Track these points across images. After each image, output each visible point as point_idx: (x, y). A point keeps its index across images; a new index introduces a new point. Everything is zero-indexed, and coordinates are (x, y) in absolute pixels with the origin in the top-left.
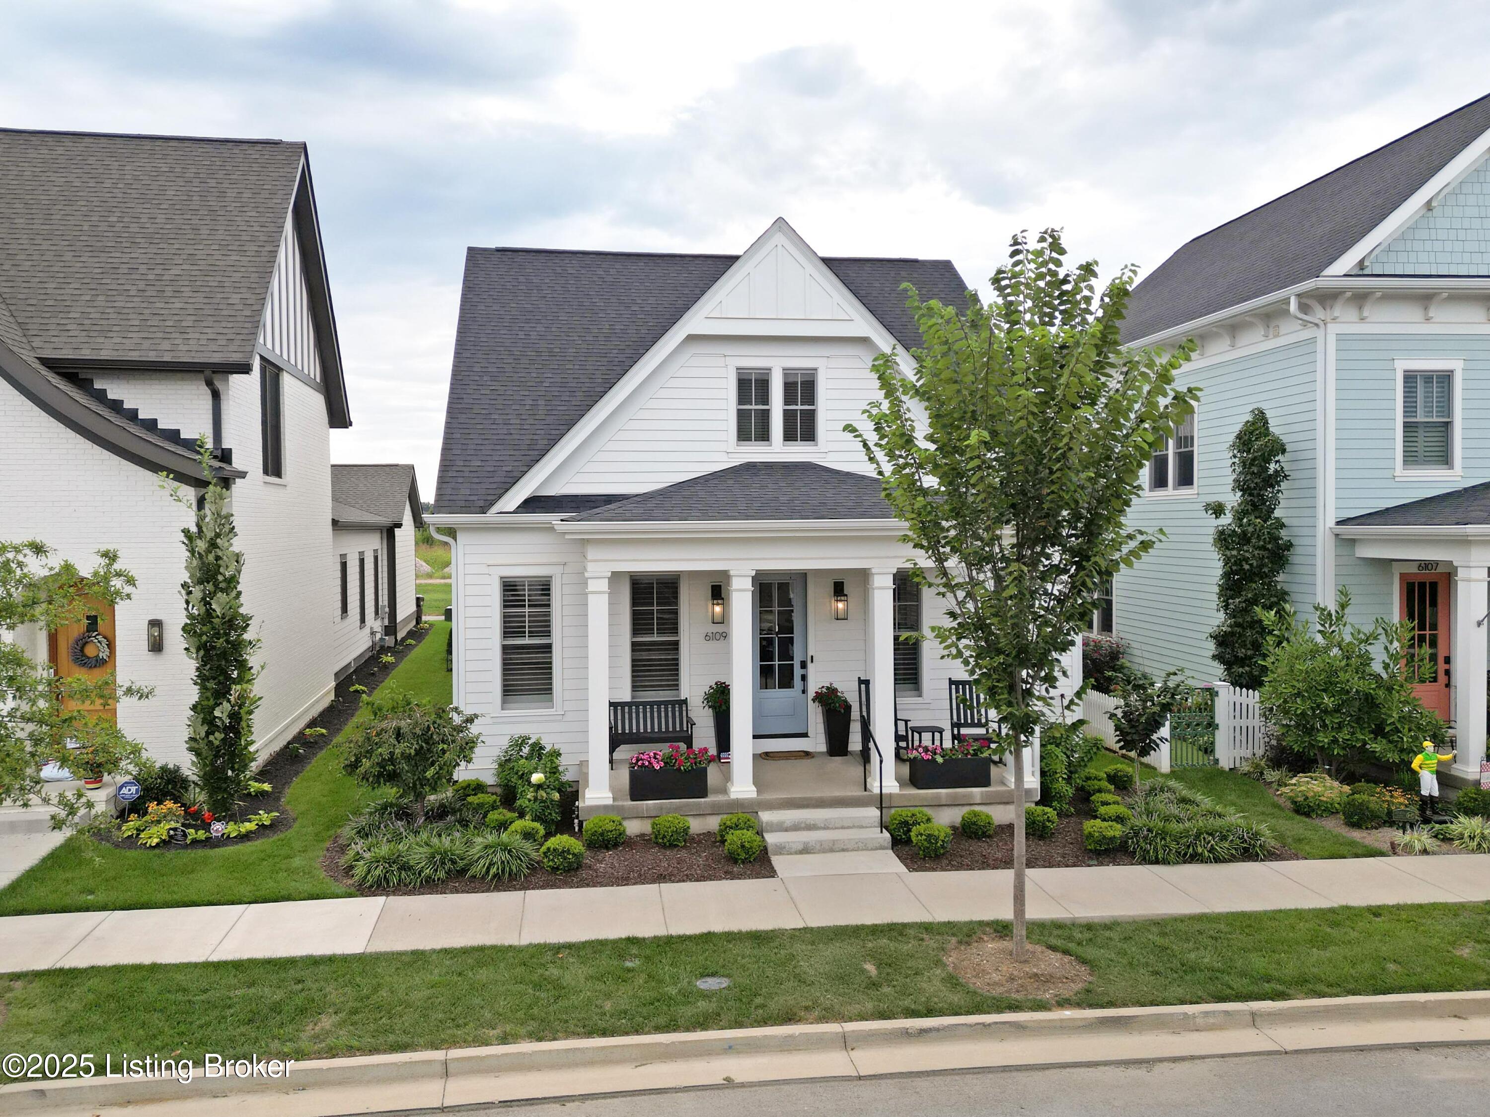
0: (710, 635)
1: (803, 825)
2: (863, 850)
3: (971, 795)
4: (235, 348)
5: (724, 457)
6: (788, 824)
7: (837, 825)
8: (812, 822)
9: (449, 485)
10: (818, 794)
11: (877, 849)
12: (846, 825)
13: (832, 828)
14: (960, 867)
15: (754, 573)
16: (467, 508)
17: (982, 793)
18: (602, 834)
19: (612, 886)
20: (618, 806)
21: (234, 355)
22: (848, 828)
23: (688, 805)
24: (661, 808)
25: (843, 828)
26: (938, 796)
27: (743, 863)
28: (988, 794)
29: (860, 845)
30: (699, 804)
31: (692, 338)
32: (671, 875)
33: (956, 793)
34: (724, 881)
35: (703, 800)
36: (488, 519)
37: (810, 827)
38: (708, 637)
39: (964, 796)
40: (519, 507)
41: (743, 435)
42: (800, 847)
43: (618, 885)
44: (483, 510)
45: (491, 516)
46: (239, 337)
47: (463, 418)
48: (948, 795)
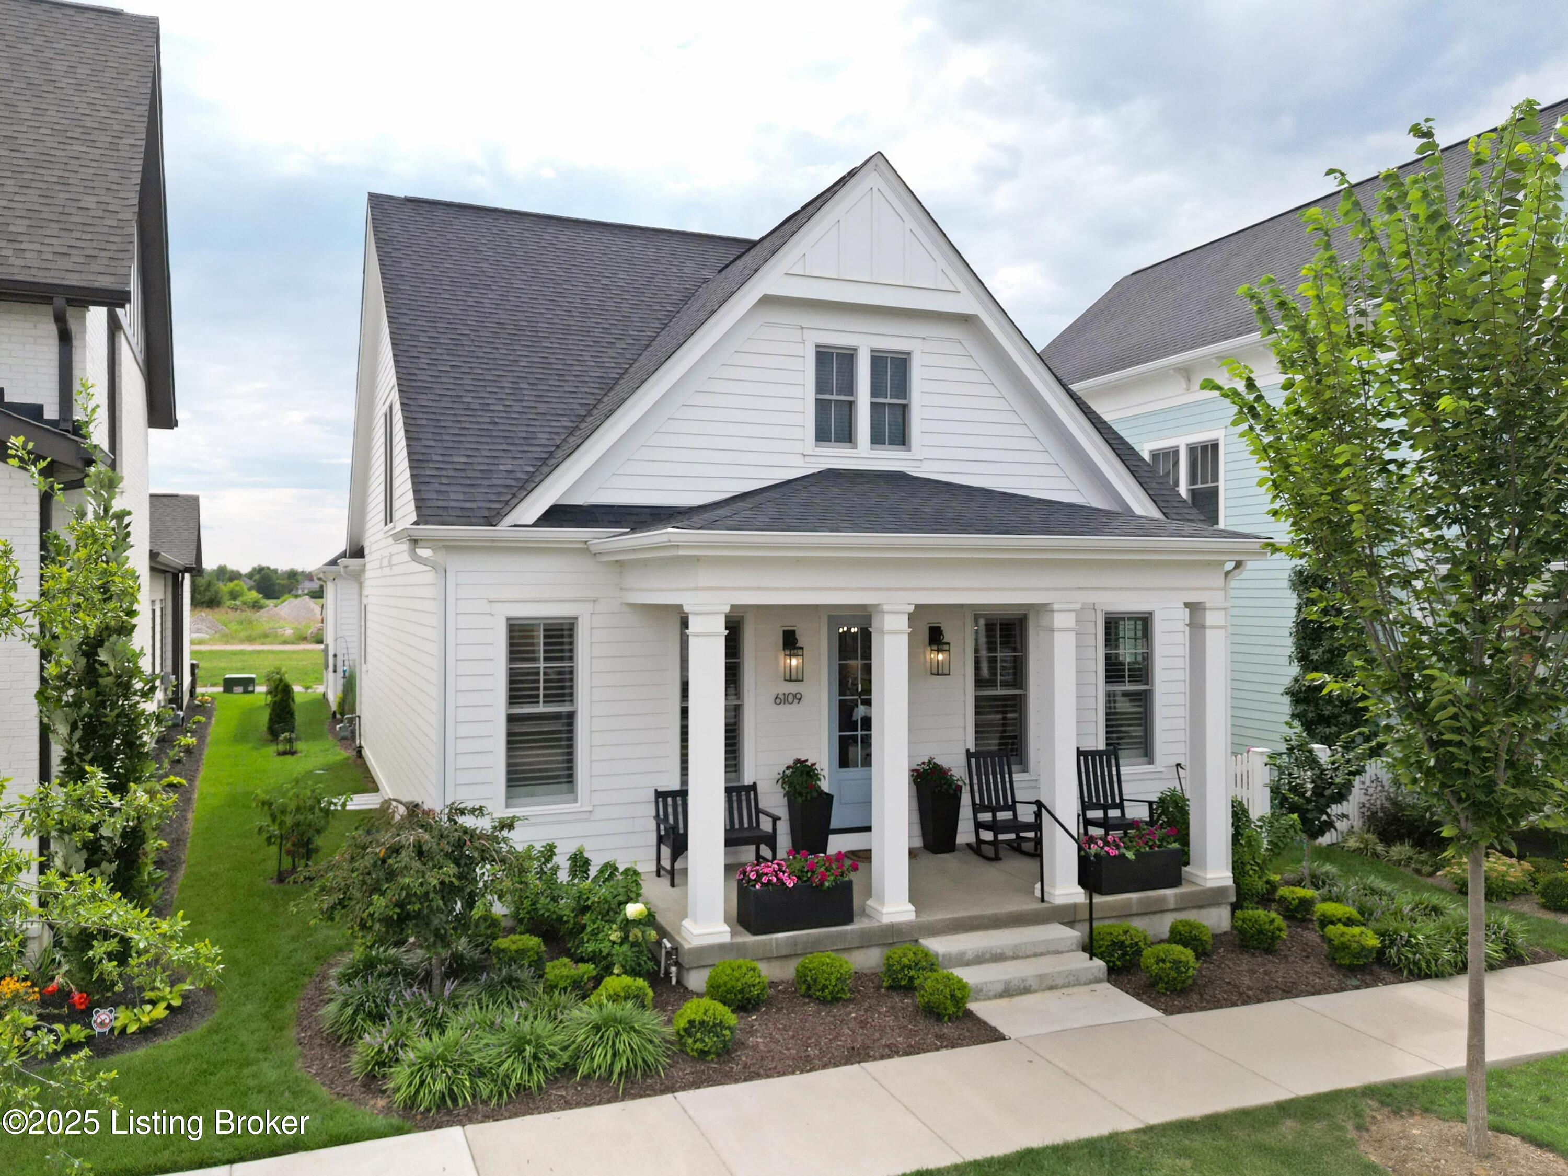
0: (782, 697)
1: (988, 956)
2: (1074, 985)
4: (101, 269)
5: (799, 461)
6: (970, 955)
7: (1028, 953)
8: (999, 951)
9: (431, 487)
10: (989, 911)
11: (1091, 982)
12: (1039, 951)
13: (1022, 957)
14: (1216, 1004)
15: (911, 609)
16: (466, 518)
17: (1176, 895)
18: (742, 991)
19: (793, 1073)
20: (738, 945)
21: (100, 278)
22: (1042, 954)
23: (829, 936)
24: (794, 942)
25: (1036, 955)
27: (950, 1019)
28: (1182, 897)
29: (1072, 978)
30: (845, 933)
31: (768, 301)
32: (866, 1047)
33: (1148, 898)
34: (943, 1052)
35: (848, 928)
36: (498, 534)
37: (998, 957)
38: (781, 700)
40: (539, 519)
41: (822, 435)
42: (1000, 988)
43: (802, 1072)
44: (490, 521)
45: (503, 529)
46: (103, 254)
47: (424, 399)
48: (1140, 901)
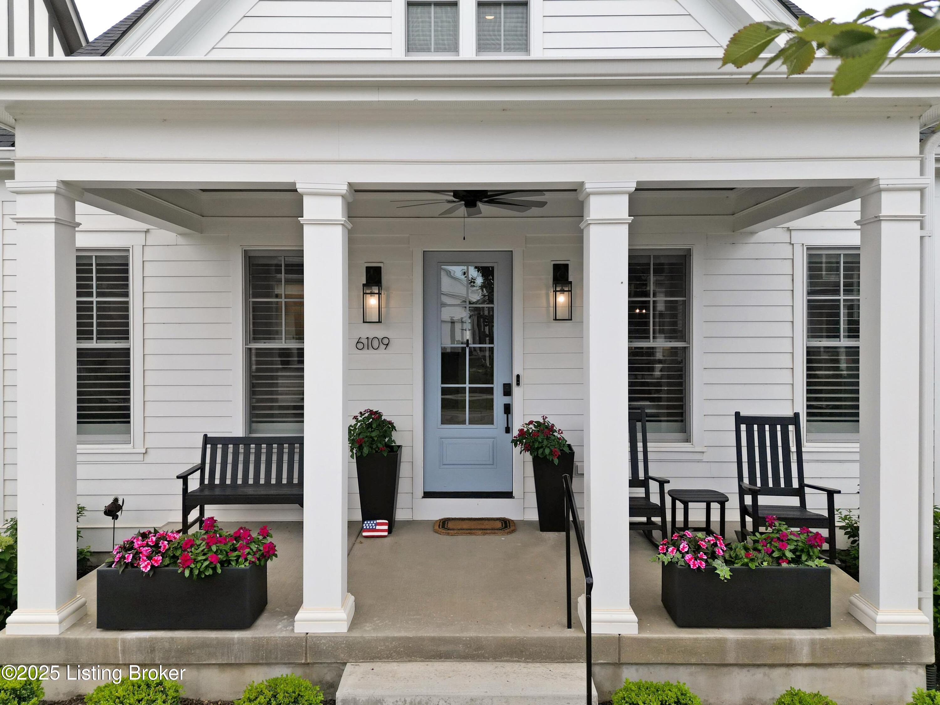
0: (365, 342)
3: (787, 646)
15: (346, 188)
17: (813, 643)
20: (69, 641)
26: (720, 647)
28: (826, 645)
35: (236, 635)
38: (364, 345)
39: (777, 646)
48: (741, 645)
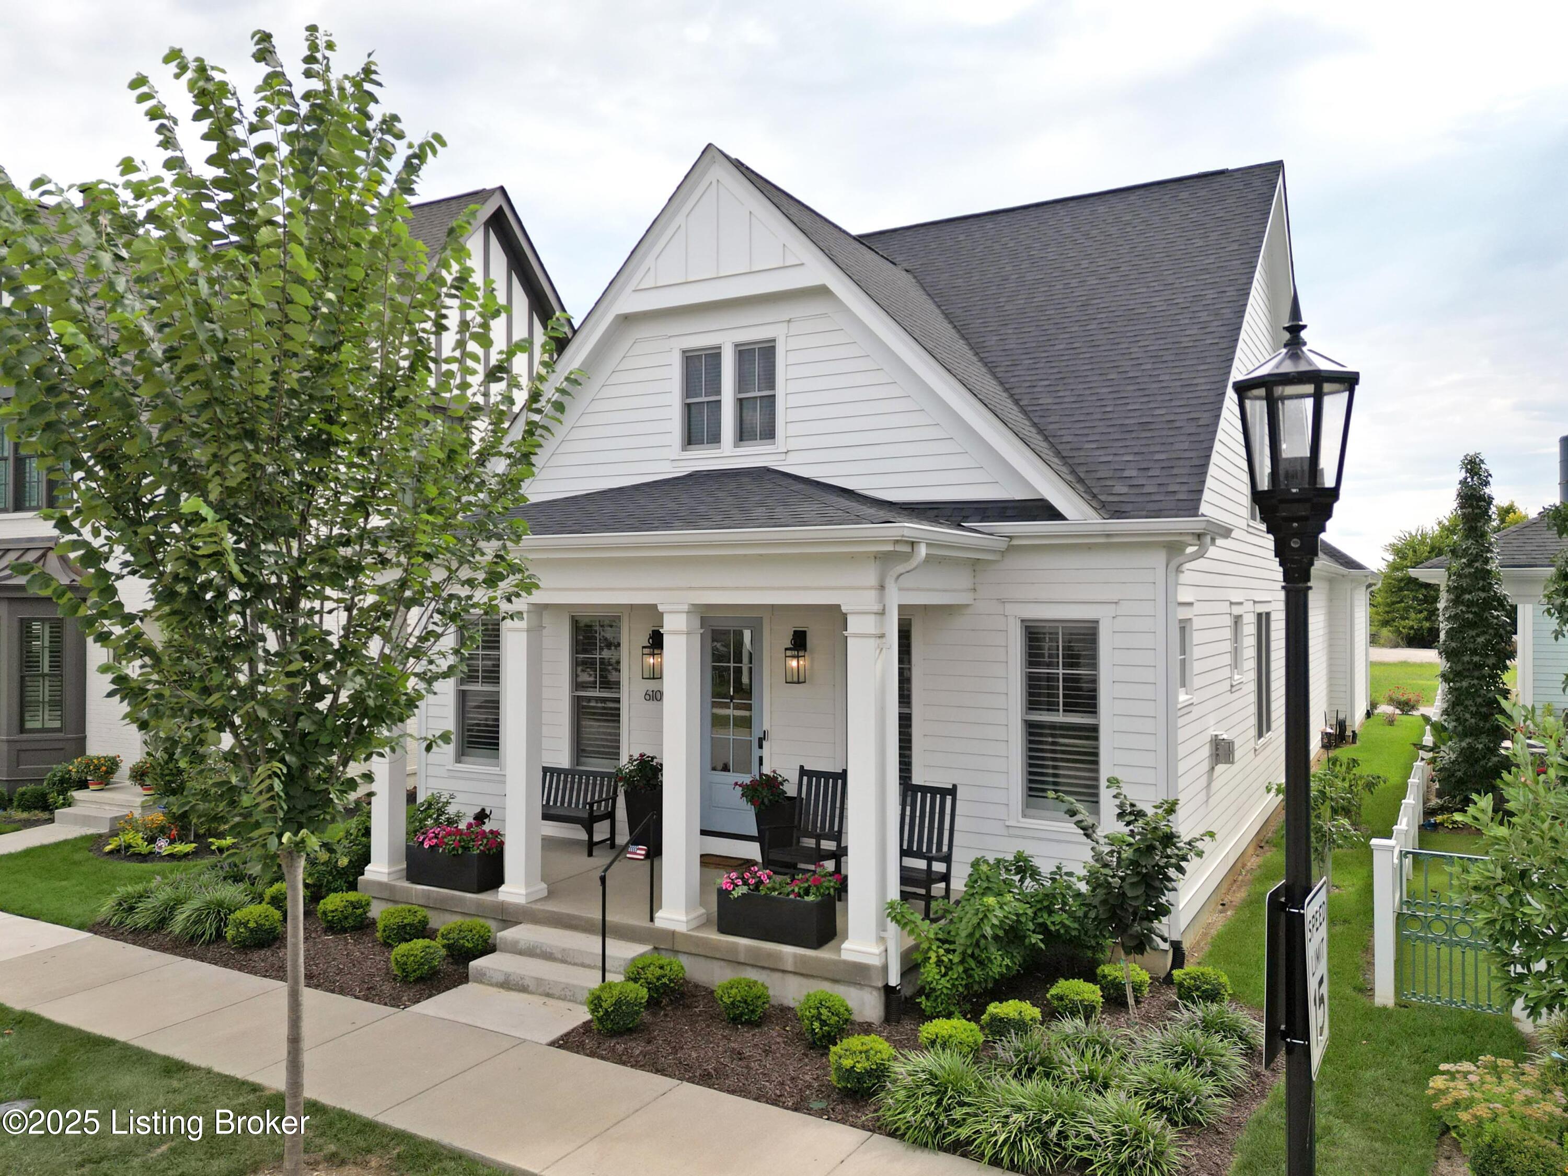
3: (778, 957)
5: (668, 467)
26: (734, 948)
29: (567, 992)
33: (759, 949)
35: (468, 895)
38: (650, 696)
39: (770, 955)
